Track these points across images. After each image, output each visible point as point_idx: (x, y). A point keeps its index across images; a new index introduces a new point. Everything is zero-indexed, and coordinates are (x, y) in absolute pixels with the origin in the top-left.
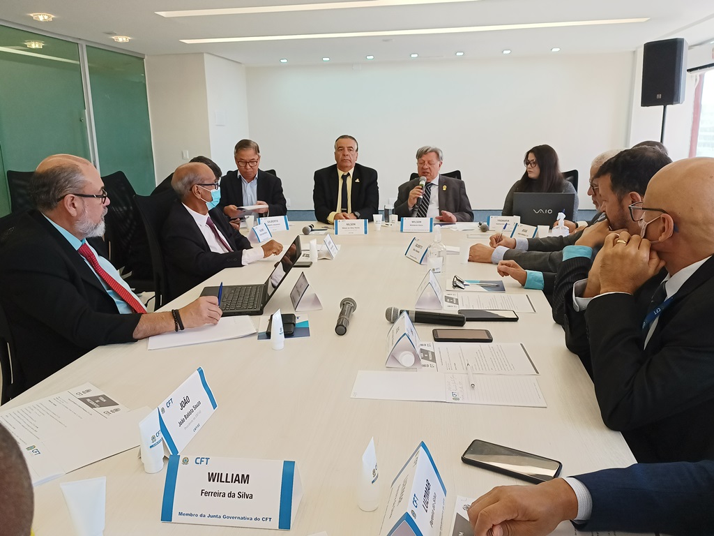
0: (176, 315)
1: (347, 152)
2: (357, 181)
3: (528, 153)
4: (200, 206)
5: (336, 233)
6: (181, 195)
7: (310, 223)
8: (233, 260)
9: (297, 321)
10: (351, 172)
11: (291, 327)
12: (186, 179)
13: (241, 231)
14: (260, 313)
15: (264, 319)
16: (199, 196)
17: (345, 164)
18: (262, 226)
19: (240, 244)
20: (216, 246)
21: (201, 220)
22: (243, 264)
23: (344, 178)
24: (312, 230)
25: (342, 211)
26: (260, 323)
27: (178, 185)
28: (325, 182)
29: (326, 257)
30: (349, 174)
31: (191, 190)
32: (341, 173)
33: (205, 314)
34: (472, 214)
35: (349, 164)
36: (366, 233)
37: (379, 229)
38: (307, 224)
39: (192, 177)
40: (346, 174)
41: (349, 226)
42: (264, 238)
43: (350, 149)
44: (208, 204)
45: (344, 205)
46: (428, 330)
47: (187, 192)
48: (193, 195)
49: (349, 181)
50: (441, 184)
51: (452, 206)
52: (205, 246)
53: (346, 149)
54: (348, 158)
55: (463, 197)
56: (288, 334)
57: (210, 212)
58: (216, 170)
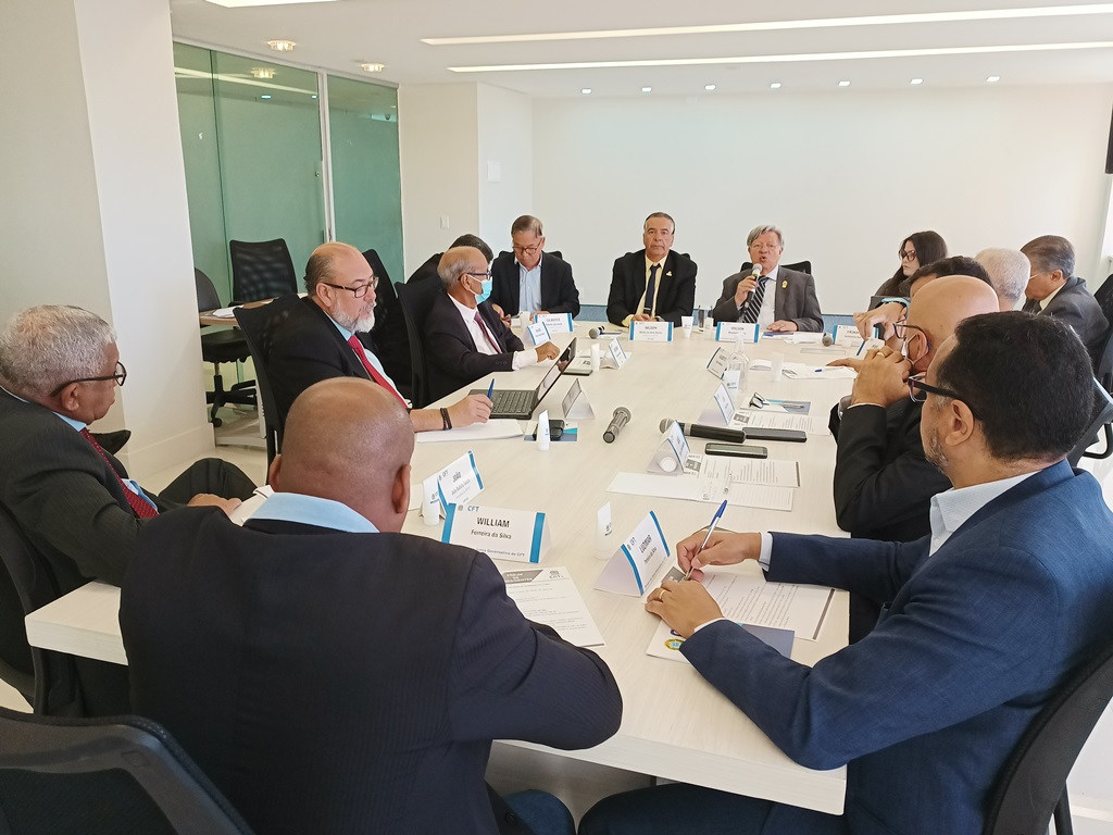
0: (444, 413)
1: (660, 236)
2: (669, 274)
3: (905, 241)
4: (467, 299)
5: (632, 339)
6: (448, 284)
7: (600, 324)
8: (503, 363)
9: (566, 428)
10: (662, 262)
11: (557, 431)
12: (455, 267)
13: (514, 331)
14: (528, 417)
15: (530, 424)
16: (467, 287)
17: (656, 252)
18: (538, 325)
19: (511, 344)
20: (484, 346)
21: (469, 315)
22: (513, 368)
23: (653, 269)
24: (601, 333)
25: (645, 312)
26: (528, 427)
27: (445, 272)
28: (628, 272)
29: (608, 366)
30: (659, 266)
31: (459, 279)
32: (649, 263)
33: (474, 414)
34: (820, 322)
35: (661, 251)
36: (669, 339)
37: (688, 336)
38: (595, 325)
39: (461, 263)
40: (656, 265)
41: (648, 330)
42: (540, 341)
43: (664, 232)
44: (477, 296)
45: (648, 304)
46: (702, 443)
47: (455, 281)
48: (462, 285)
49: (659, 273)
50: (780, 279)
51: (792, 310)
52: (472, 346)
53: (659, 232)
54: (660, 243)
55: (809, 297)
56: (553, 438)
57: (480, 307)
58: (487, 252)
